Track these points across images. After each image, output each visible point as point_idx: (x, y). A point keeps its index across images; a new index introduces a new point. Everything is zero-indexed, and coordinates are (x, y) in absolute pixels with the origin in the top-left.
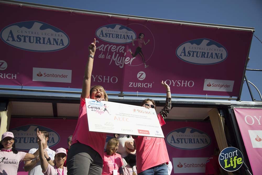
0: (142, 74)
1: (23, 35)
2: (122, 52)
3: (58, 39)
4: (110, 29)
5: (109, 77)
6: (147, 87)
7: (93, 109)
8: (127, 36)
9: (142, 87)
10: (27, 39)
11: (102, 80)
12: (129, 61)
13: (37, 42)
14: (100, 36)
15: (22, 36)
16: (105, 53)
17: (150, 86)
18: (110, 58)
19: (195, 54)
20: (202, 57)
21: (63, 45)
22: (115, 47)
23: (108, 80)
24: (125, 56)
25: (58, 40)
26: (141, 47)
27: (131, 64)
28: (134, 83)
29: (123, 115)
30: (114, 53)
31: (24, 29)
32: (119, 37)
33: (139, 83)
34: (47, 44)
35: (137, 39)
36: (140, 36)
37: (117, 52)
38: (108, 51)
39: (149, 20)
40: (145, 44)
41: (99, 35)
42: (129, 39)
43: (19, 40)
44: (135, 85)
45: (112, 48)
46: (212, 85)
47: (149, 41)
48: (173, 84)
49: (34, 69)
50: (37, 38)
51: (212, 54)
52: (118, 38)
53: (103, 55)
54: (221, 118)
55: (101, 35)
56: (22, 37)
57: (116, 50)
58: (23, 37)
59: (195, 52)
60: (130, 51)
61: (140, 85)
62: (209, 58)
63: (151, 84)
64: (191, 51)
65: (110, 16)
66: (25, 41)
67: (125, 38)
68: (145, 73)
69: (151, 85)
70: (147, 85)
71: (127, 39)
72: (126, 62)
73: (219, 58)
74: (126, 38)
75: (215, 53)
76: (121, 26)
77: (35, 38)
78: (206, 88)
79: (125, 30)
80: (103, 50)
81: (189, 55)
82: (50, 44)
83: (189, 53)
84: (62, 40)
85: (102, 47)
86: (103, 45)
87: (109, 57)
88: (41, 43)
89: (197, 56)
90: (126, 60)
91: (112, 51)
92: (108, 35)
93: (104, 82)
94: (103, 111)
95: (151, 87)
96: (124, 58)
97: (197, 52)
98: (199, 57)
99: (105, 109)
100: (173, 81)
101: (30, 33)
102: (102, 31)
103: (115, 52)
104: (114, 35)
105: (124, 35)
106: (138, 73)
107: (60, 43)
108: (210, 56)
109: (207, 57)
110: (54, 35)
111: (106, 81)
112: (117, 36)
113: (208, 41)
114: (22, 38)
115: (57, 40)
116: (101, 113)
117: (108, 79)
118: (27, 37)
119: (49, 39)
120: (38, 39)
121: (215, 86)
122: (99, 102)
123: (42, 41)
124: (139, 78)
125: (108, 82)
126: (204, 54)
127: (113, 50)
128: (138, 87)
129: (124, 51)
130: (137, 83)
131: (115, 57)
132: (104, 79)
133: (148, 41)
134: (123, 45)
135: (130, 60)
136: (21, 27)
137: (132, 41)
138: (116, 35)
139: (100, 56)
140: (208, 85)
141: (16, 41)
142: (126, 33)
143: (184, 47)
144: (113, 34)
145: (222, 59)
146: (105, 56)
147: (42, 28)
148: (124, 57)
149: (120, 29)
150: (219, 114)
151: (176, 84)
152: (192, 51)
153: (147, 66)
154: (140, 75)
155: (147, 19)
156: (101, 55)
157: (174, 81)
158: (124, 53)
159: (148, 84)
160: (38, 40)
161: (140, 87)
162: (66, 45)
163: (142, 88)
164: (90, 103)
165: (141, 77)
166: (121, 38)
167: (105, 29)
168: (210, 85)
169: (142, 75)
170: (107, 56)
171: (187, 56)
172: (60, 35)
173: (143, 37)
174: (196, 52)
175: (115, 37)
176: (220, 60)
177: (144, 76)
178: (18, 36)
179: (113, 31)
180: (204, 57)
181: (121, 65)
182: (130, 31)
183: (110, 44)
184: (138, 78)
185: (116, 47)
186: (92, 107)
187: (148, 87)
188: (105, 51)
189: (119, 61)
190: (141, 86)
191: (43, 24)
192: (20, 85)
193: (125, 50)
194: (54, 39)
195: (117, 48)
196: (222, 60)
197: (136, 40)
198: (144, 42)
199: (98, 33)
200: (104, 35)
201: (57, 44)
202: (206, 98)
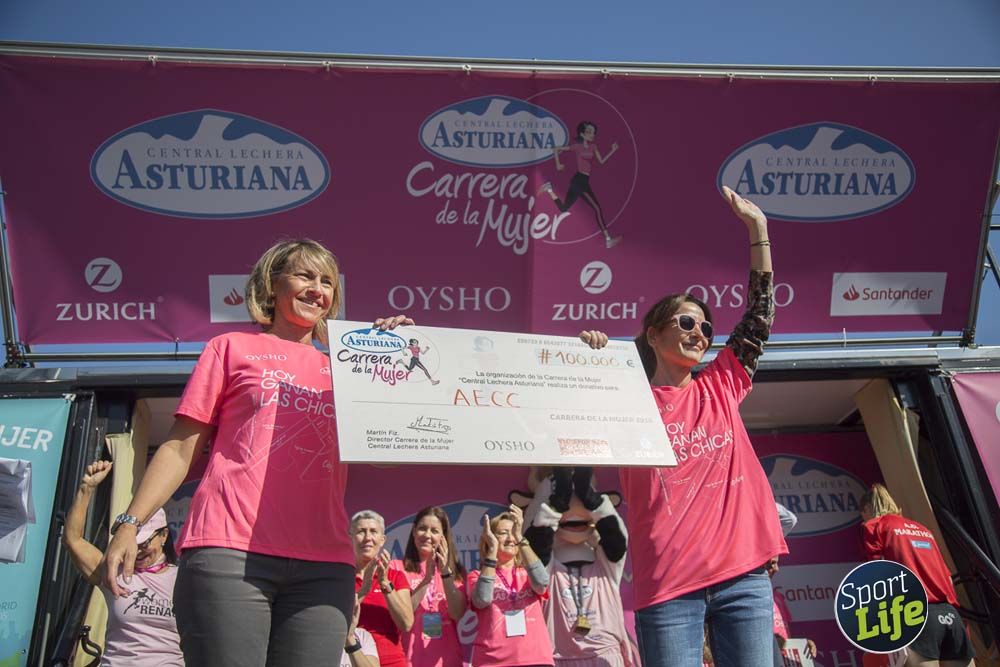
0: (599, 270)
1: (168, 164)
2: (519, 196)
3: (288, 168)
4: (469, 116)
5: (477, 290)
6: (618, 317)
7: (362, 365)
8: (535, 135)
9: (603, 317)
10: (183, 177)
11: (454, 302)
12: (546, 227)
13: (215, 186)
14: (435, 145)
15: (166, 166)
16: (458, 205)
17: (629, 314)
18: (477, 223)
19: (791, 183)
20: (816, 192)
21: (307, 186)
22: (491, 181)
23: (473, 302)
24: (530, 208)
25: (288, 172)
26: (587, 174)
27: (553, 238)
28: (571, 306)
29: (492, 378)
30: (492, 202)
31: (169, 141)
32: (506, 142)
33: (588, 306)
34: (250, 188)
35: (569, 145)
36: (582, 135)
37: (502, 196)
38: (467, 196)
39: (609, 70)
40: (602, 162)
41: (432, 143)
42: (541, 147)
43: (154, 184)
44: (576, 314)
45: (484, 185)
46: (862, 296)
47: (615, 147)
48: (715, 298)
49: (215, 281)
50: (214, 169)
51: (854, 177)
52: (503, 146)
53: (453, 212)
54: (905, 413)
55: (440, 142)
56: (165, 170)
57: (497, 189)
58: (168, 170)
59: (789, 177)
60: (550, 191)
61: (592, 313)
62: (846, 193)
63: (634, 305)
64: (773, 174)
65: (466, 71)
66: (174, 185)
67: (526, 146)
68: (610, 267)
69: (634, 310)
70: (617, 311)
71: (533, 147)
72: (536, 231)
73: (880, 191)
74: (529, 144)
75: (867, 175)
76: (508, 103)
77: (208, 171)
78: (839, 308)
79: (523, 116)
80: (449, 195)
81: (766, 190)
82: (263, 186)
83: (766, 180)
84: (301, 170)
85: (445, 183)
86: (448, 177)
87: (475, 219)
88: (231, 185)
89: (798, 191)
90: (536, 225)
91: (484, 194)
92: (465, 139)
93: (462, 308)
94: (405, 370)
95: (634, 316)
96: (528, 216)
97: (799, 176)
98: (804, 194)
99: (415, 362)
100: (713, 288)
101: (192, 153)
102: (442, 127)
103: (493, 197)
104: (485, 137)
105: (523, 135)
106: (581, 269)
107: (297, 182)
108: (848, 187)
109: (837, 191)
110: (274, 154)
111: (470, 304)
112: (498, 139)
113: (837, 133)
114: (166, 176)
115: (285, 171)
116: (392, 378)
117: (477, 298)
118: (182, 170)
119: (257, 170)
120: (220, 173)
121: (874, 296)
122: (388, 331)
123: (232, 179)
124: (589, 285)
125: (477, 308)
126: (823, 179)
127: (485, 191)
128: (588, 318)
129: (525, 191)
130: (581, 306)
131: (495, 218)
132: (462, 298)
133: (611, 149)
134: (519, 169)
135: (551, 222)
136: (157, 136)
137: (553, 154)
138: (492, 136)
139: (441, 217)
140: (846, 296)
141: (145, 185)
142: (530, 125)
143: (749, 163)
144: (481, 134)
145: (896, 194)
146: (460, 215)
147: (230, 134)
148: (530, 213)
149: (507, 112)
150: (895, 399)
151: (728, 297)
152: (779, 174)
153: (616, 241)
154: (590, 277)
155: (602, 70)
156: (444, 212)
157: (717, 288)
158: (528, 199)
159: (622, 306)
160: (219, 177)
161: (595, 317)
162: (317, 188)
163: (600, 320)
164: (346, 340)
165: (593, 284)
166: (511, 146)
167: (451, 119)
168: (856, 296)
169: (598, 276)
170: (465, 217)
171: (762, 192)
172: (295, 155)
173: (592, 135)
174: (795, 177)
175: (492, 144)
176: (886, 199)
177: (606, 277)
178: (150, 171)
179: (480, 122)
180: (826, 192)
181: (520, 244)
182: (541, 117)
183: (475, 169)
184: (583, 285)
185: (495, 179)
186: (354, 358)
187: (625, 317)
188: (456, 196)
189: (511, 232)
190: (598, 313)
191: (231, 120)
192: (169, 340)
193: (530, 189)
194: (276, 170)
195: (499, 182)
196: (895, 197)
197: (567, 148)
198: (597, 153)
199: (429, 134)
200: (451, 140)
201: (286, 185)
202: (843, 343)
